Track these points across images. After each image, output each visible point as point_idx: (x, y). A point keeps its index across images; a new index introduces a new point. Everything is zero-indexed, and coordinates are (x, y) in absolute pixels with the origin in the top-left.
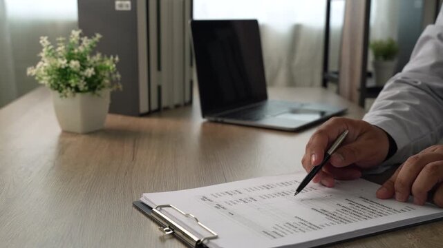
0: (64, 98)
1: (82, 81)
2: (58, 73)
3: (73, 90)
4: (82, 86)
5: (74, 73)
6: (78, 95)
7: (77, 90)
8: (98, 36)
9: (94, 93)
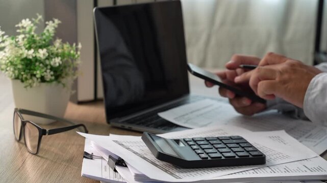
0: (28, 88)
1: (48, 71)
2: (23, 63)
3: (39, 80)
4: (49, 75)
5: (41, 62)
6: (44, 84)
7: (43, 79)
8: (57, 21)
9: (59, 82)
